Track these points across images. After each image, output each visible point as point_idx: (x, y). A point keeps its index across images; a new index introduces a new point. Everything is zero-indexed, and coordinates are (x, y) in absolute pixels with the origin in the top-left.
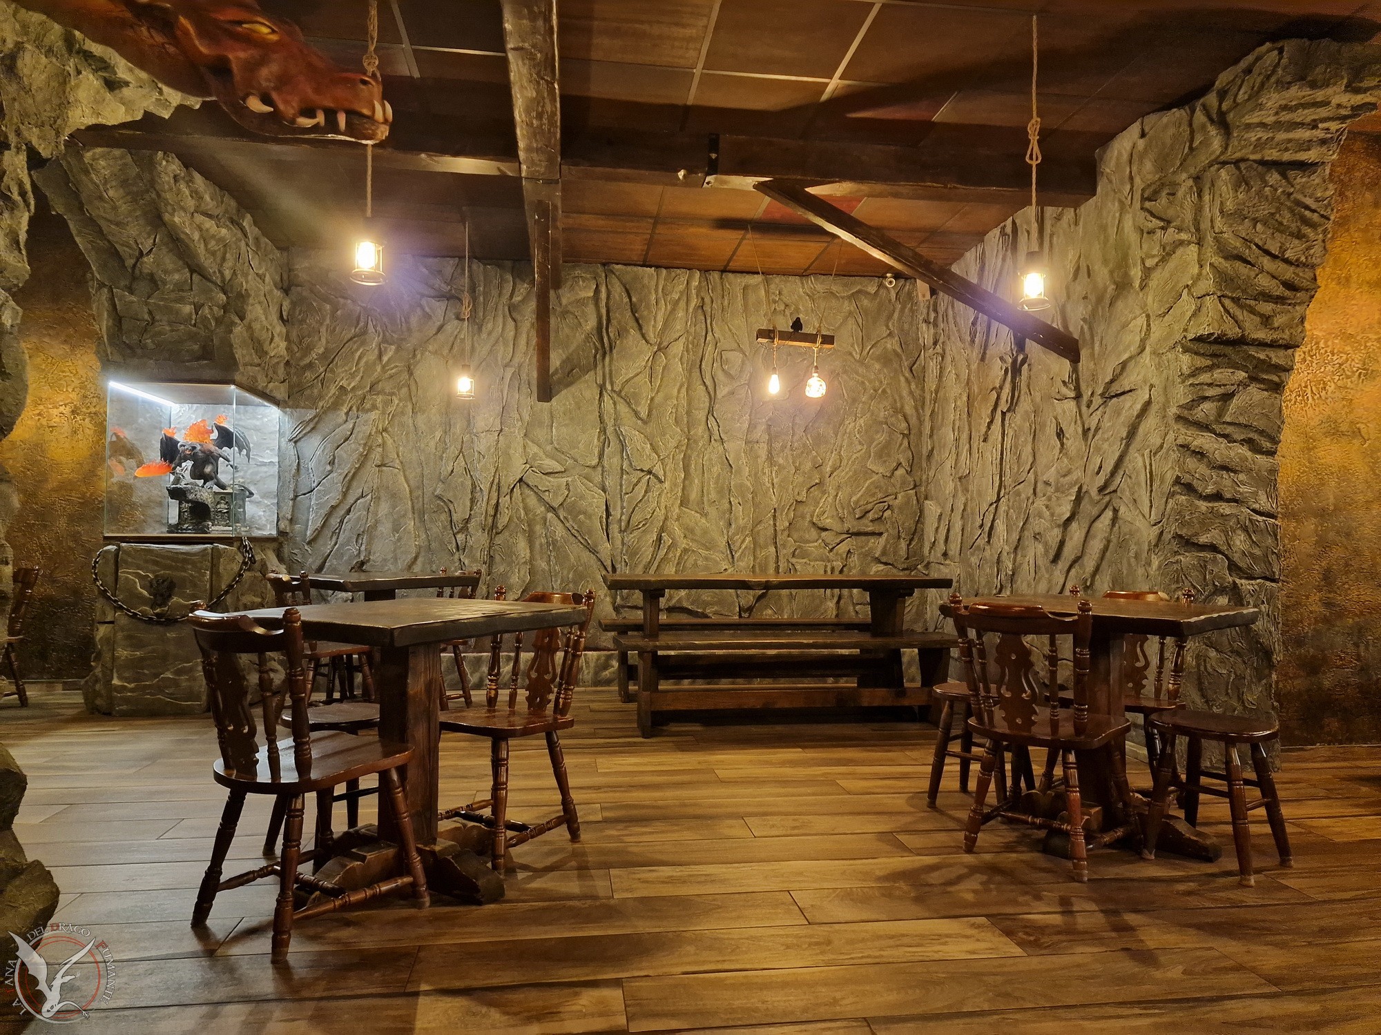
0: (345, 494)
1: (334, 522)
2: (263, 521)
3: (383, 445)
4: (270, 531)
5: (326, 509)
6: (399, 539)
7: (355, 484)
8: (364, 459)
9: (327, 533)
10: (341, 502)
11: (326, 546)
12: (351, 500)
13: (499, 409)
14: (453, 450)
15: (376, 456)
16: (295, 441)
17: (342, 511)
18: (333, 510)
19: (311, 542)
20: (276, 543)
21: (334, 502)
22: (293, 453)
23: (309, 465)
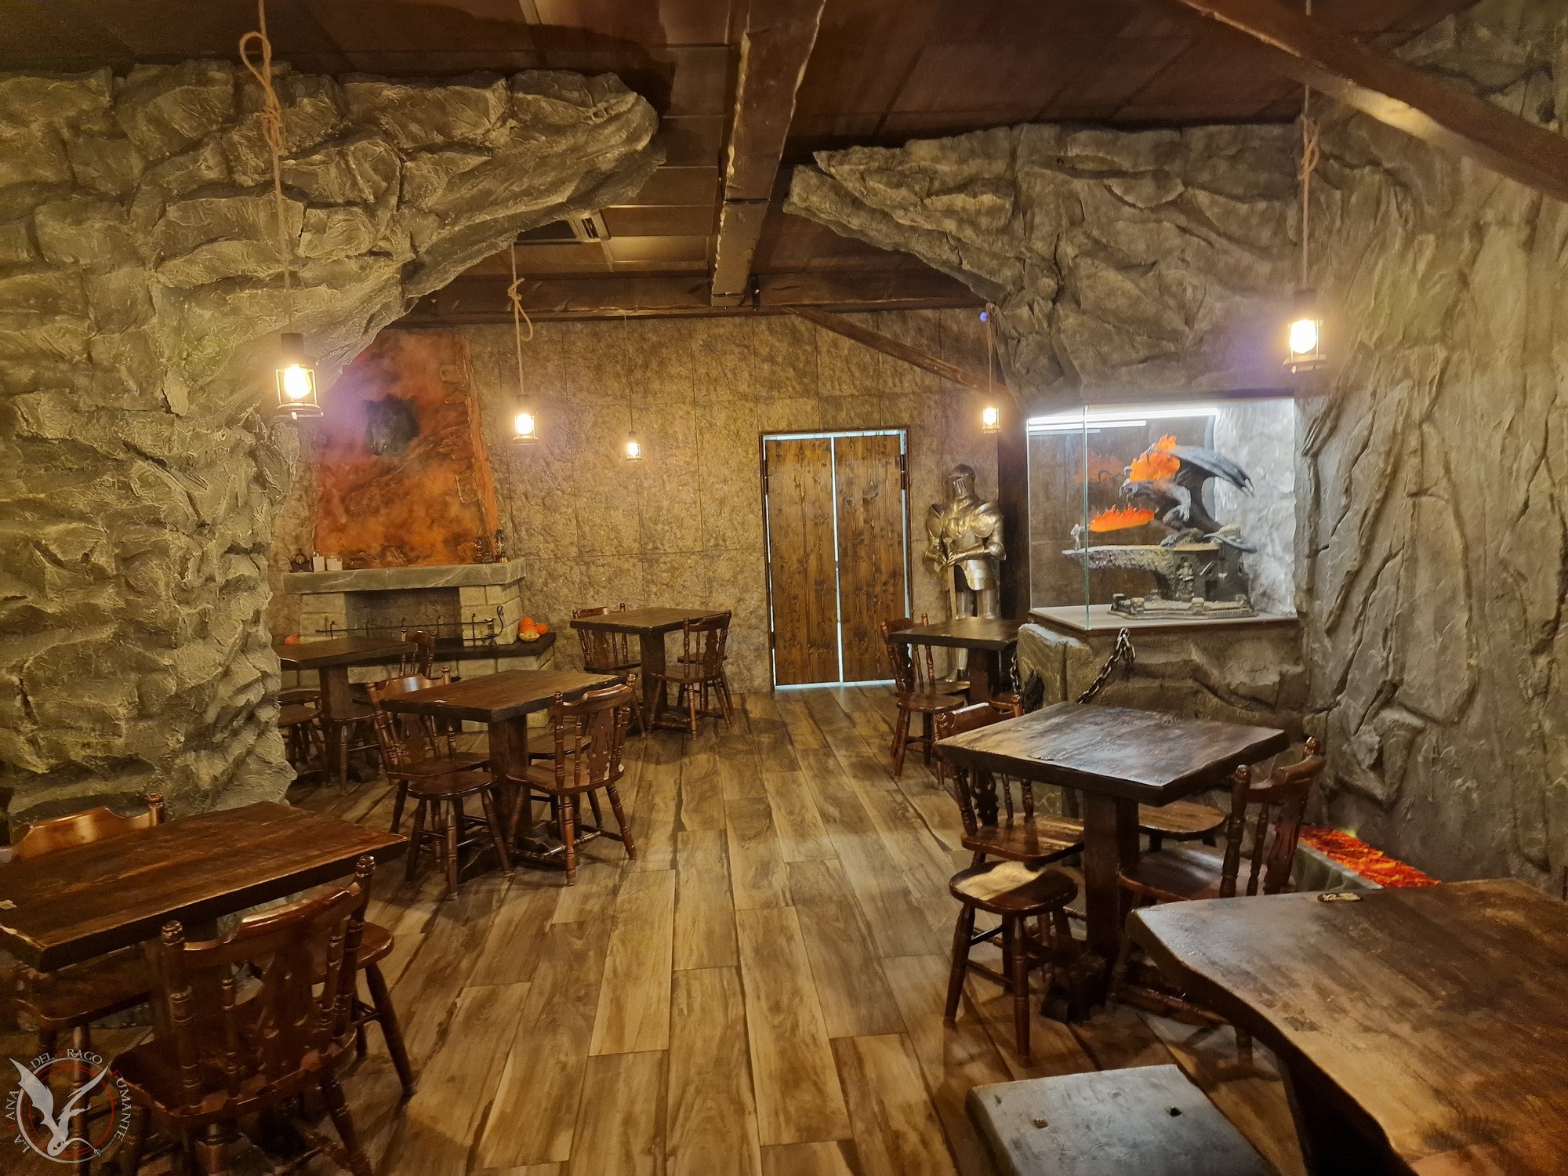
0: (1366, 552)
1: (1357, 599)
3: (1422, 450)
4: (1285, 609)
5: (1340, 580)
6: (1444, 649)
7: (1380, 531)
8: (1390, 481)
9: (1349, 619)
10: (1360, 565)
11: (1348, 644)
12: (1376, 562)
14: (1529, 452)
15: (1408, 476)
16: (1313, 454)
17: (1364, 583)
18: (1353, 577)
19: (1331, 631)
20: (1288, 632)
21: (1350, 565)
22: (1307, 476)
23: (1326, 497)
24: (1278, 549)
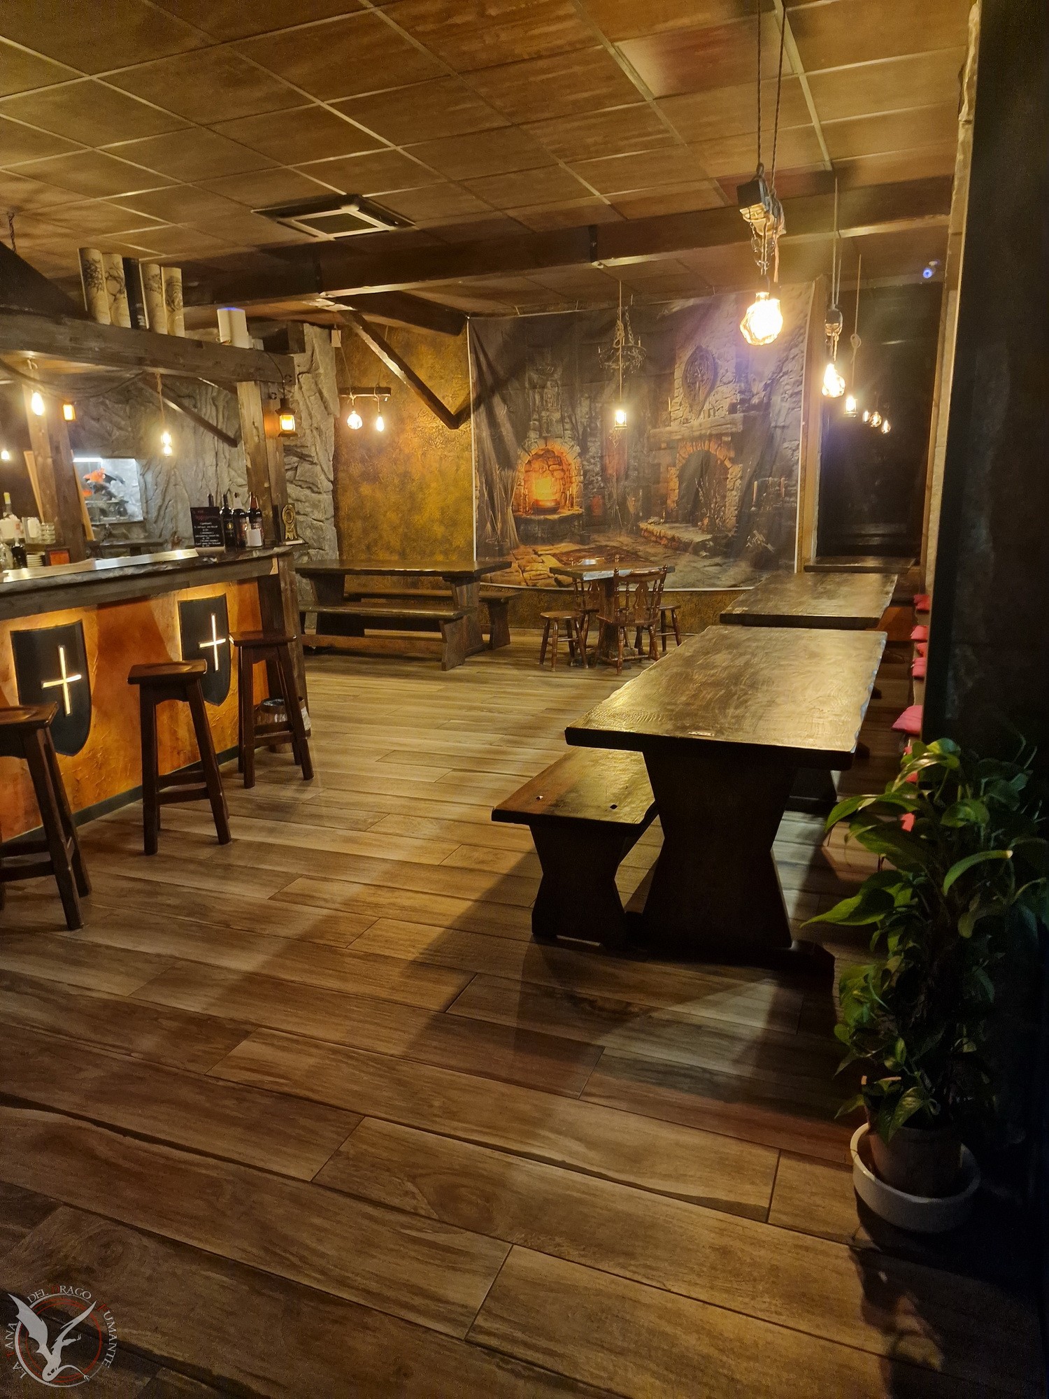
0: (164, 500)
1: (162, 513)
2: (137, 513)
3: (175, 473)
4: (140, 518)
5: (157, 507)
7: (167, 494)
8: (168, 482)
9: (160, 518)
10: (163, 503)
11: (161, 524)
12: (166, 502)
13: (214, 453)
14: (200, 476)
15: (172, 480)
16: (143, 475)
17: (164, 508)
18: (160, 507)
19: (156, 522)
20: (142, 524)
21: (159, 504)
22: (142, 481)
23: (149, 486)
24: (134, 502)
